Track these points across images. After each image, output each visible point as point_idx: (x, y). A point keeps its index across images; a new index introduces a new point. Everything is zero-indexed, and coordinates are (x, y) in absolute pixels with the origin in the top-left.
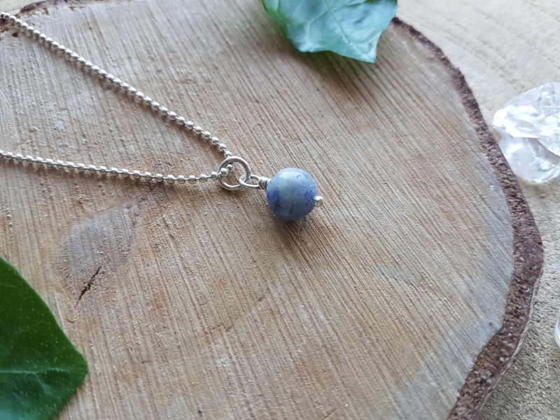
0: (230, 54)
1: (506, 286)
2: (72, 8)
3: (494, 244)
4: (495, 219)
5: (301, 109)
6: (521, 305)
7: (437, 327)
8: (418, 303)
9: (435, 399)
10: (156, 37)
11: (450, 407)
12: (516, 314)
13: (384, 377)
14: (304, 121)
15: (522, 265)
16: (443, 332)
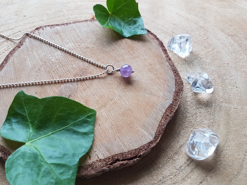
0: (98, 40)
1: (173, 94)
2: (51, 28)
3: (170, 84)
4: (170, 78)
5: (119, 54)
6: (177, 98)
7: (155, 103)
8: (151, 98)
9: (156, 119)
10: (77, 36)
11: (160, 121)
12: (176, 100)
13: (143, 115)
14: (120, 57)
15: (177, 89)
16: (157, 104)
